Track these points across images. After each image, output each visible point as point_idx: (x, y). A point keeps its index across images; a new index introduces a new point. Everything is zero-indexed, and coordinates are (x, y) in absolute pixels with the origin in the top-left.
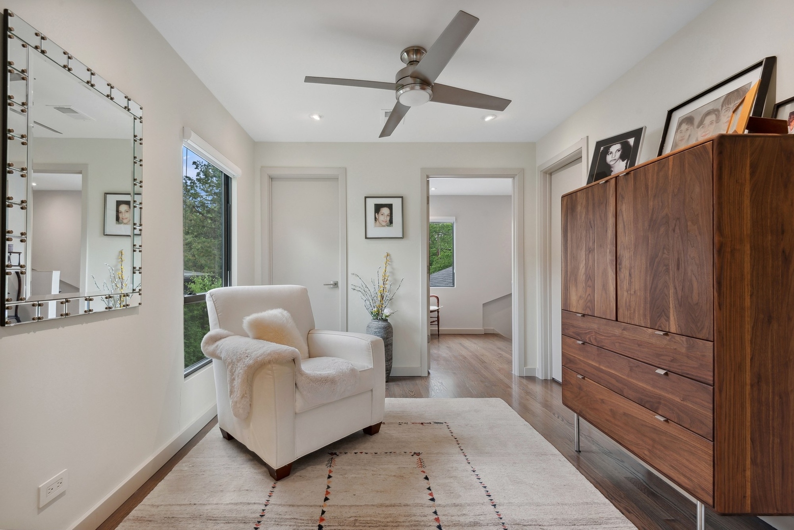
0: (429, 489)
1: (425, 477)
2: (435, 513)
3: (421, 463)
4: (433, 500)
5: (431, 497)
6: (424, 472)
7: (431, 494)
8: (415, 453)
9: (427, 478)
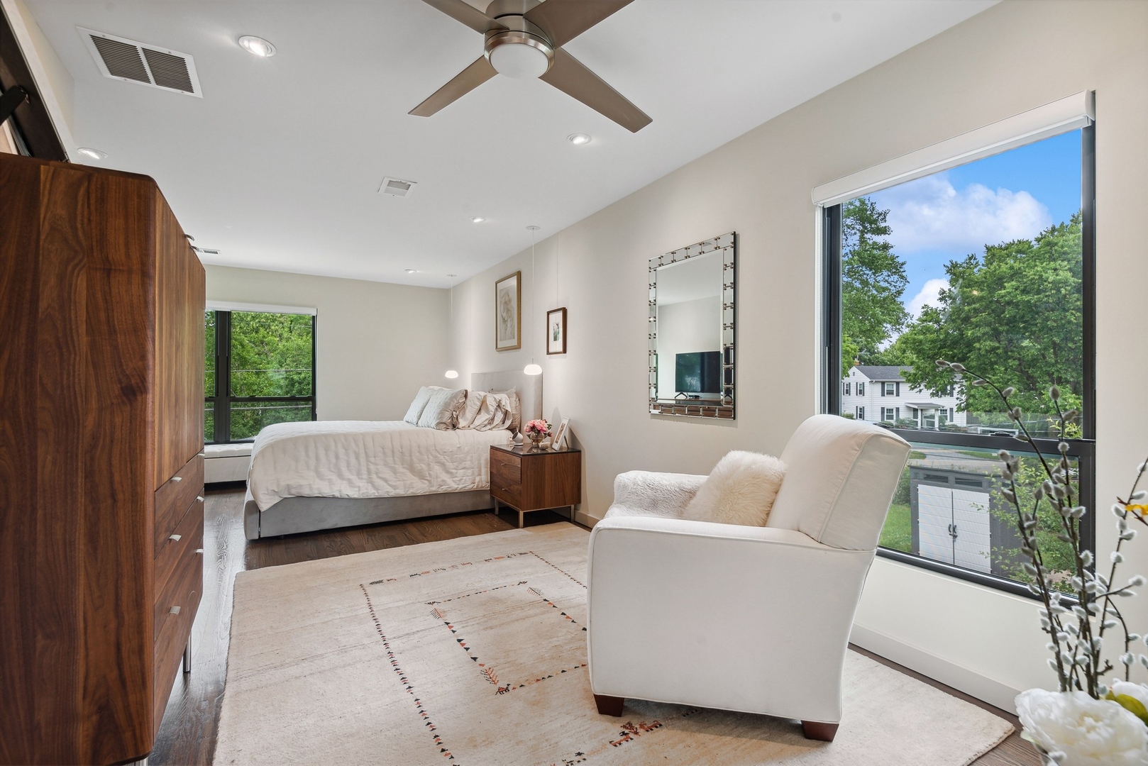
0: (467, 649)
1: (477, 660)
2: (454, 632)
3: (489, 676)
4: (459, 641)
5: (462, 642)
6: (481, 665)
7: (463, 645)
8: (507, 690)
9: (475, 659)
